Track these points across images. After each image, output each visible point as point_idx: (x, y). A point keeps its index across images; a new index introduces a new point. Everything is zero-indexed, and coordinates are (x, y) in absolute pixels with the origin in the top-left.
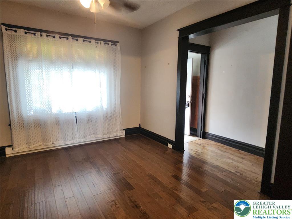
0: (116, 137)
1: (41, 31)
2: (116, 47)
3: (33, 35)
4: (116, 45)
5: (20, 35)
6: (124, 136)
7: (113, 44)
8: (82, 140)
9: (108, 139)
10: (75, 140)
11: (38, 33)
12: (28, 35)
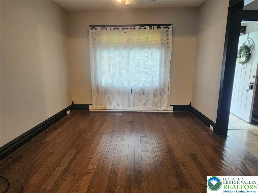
0: (164, 110)
1: (110, 26)
2: (168, 29)
3: (105, 30)
4: (168, 28)
5: (98, 32)
6: (173, 112)
7: (166, 27)
8: (135, 108)
9: (157, 111)
10: (129, 107)
11: (109, 28)
12: (103, 30)
